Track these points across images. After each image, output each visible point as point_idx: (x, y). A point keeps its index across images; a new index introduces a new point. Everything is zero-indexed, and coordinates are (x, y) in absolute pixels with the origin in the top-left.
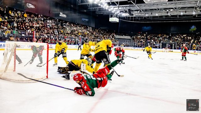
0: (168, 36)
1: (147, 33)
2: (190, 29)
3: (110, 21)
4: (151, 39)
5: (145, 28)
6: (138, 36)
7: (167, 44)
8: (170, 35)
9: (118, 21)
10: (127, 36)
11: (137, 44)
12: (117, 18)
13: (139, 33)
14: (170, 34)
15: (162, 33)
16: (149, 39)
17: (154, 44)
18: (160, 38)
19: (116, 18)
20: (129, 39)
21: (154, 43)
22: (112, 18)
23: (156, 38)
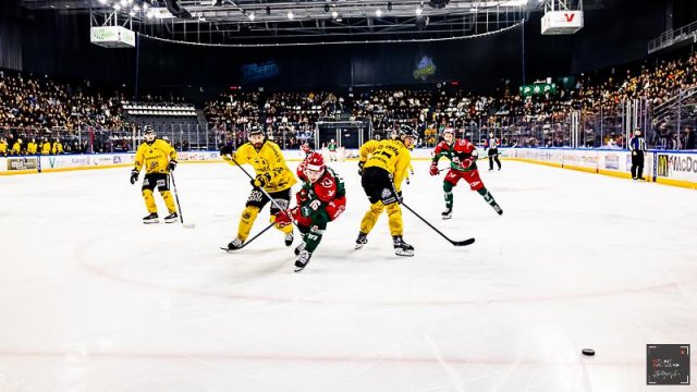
0: (341, 100)
1: (261, 90)
2: (416, 68)
3: (93, 39)
4: (279, 112)
5: (254, 67)
6: (229, 104)
7: (339, 132)
8: (351, 95)
9: (132, 43)
10: (180, 103)
11: (223, 137)
12: (128, 27)
13: (232, 92)
14: (351, 89)
15: (321, 89)
16: (271, 115)
17: (290, 135)
18: (314, 107)
19: (122, 29)
20: (190, 117)
21: (292, 129)
22: (106, 29)
23: (299, 108)
